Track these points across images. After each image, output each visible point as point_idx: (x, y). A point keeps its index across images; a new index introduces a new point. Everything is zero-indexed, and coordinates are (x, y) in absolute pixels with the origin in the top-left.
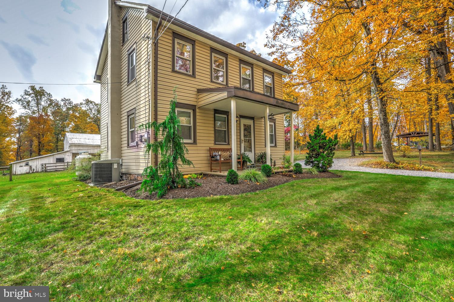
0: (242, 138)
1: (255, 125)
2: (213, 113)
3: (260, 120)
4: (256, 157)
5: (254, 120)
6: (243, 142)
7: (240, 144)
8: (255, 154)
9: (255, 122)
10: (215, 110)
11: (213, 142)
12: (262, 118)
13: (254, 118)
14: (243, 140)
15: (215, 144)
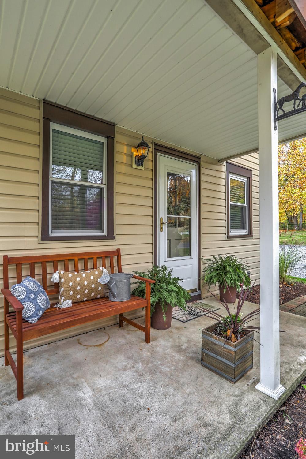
0: (163, 214)
1: (203, 178)
2: (38, 114)
3: (217, 167)
4: (202, 270)
5: (199, 163)
6: (165, 227)
7: (155, 236)
8: (200, 259)
9: (203, 170)
10: (46, 103)
11: (36, 230)
12: (220, 161)
13: (200, 158)
14: (165, 220)
15: (45, 237)
